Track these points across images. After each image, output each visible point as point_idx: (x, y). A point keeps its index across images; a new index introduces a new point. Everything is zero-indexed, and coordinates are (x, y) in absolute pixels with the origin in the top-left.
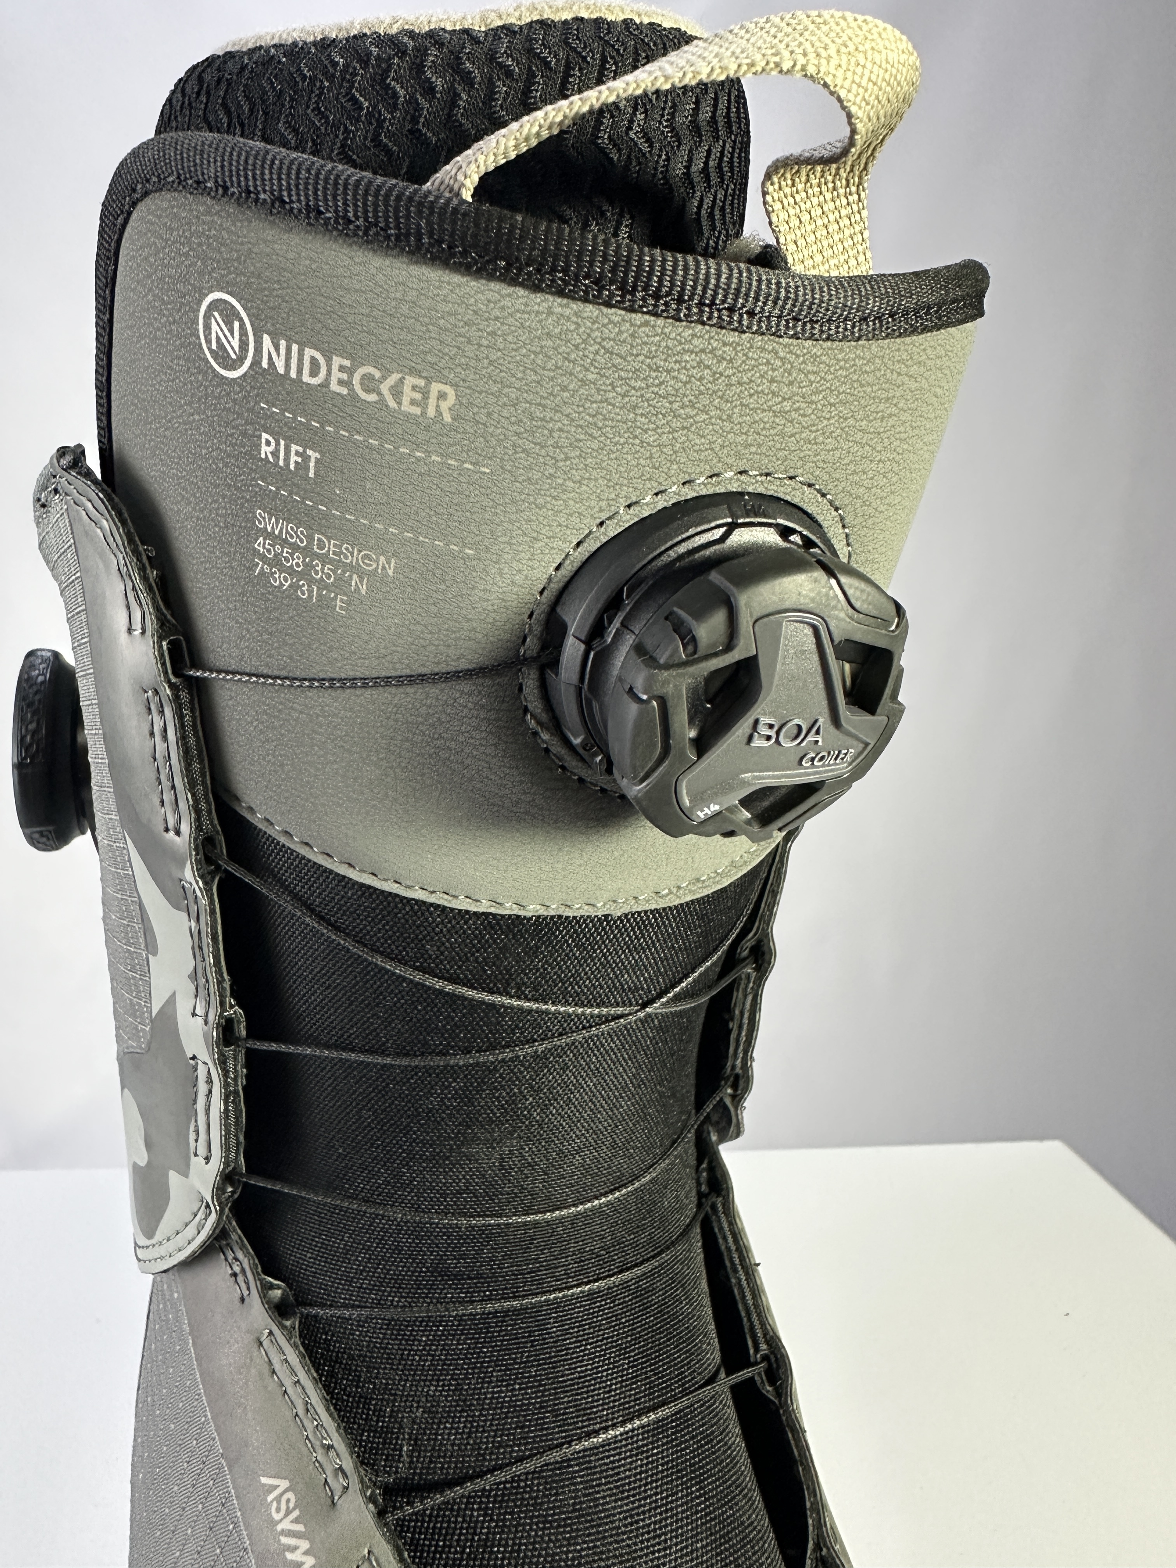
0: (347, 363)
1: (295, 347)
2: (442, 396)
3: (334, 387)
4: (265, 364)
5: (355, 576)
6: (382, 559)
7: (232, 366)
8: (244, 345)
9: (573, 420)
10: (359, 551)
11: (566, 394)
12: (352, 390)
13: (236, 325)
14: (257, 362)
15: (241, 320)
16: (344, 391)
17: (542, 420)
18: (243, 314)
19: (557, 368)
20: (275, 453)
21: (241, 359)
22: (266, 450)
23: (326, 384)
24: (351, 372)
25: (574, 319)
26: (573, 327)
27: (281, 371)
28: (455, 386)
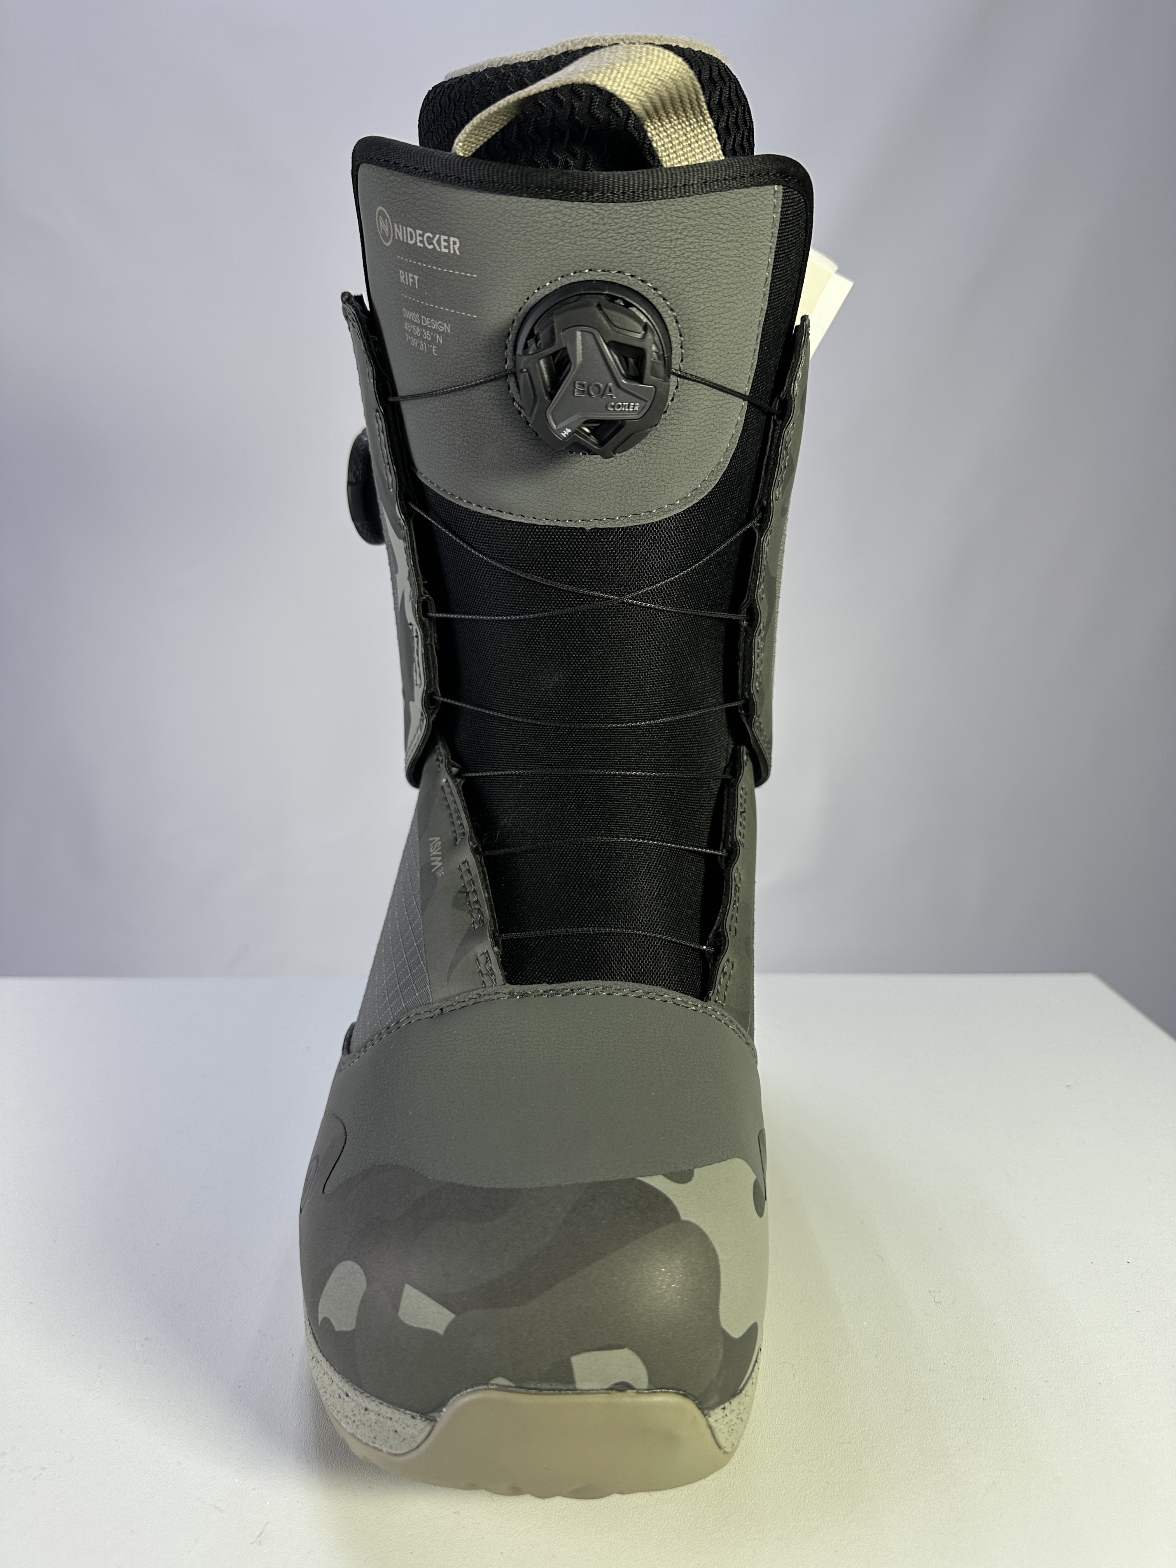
0: (421, 232)
1: (404, 228)
2: (455, 243)
3: (419, 244)
5: (437, 335)
6: (445, 324)
7: (387, 240)
8: (390, 230)
9: (504, 249)
10: (437, 322)
11: (500, 237)
12: (424, 244)
13: (387, 221)
14: (394, 236)
15: (387, 218)
16: (421, 245)
17: (492, 250)
18: (388, 216)
19: (495, 225)
20: (405, 279)
21: (390, 236)
22: (402, 278)
23: (416, 243)
24: (422, 235)
25: (498, 202)
26: (498, 206)
27: (401, 239)
28: (458, 237)
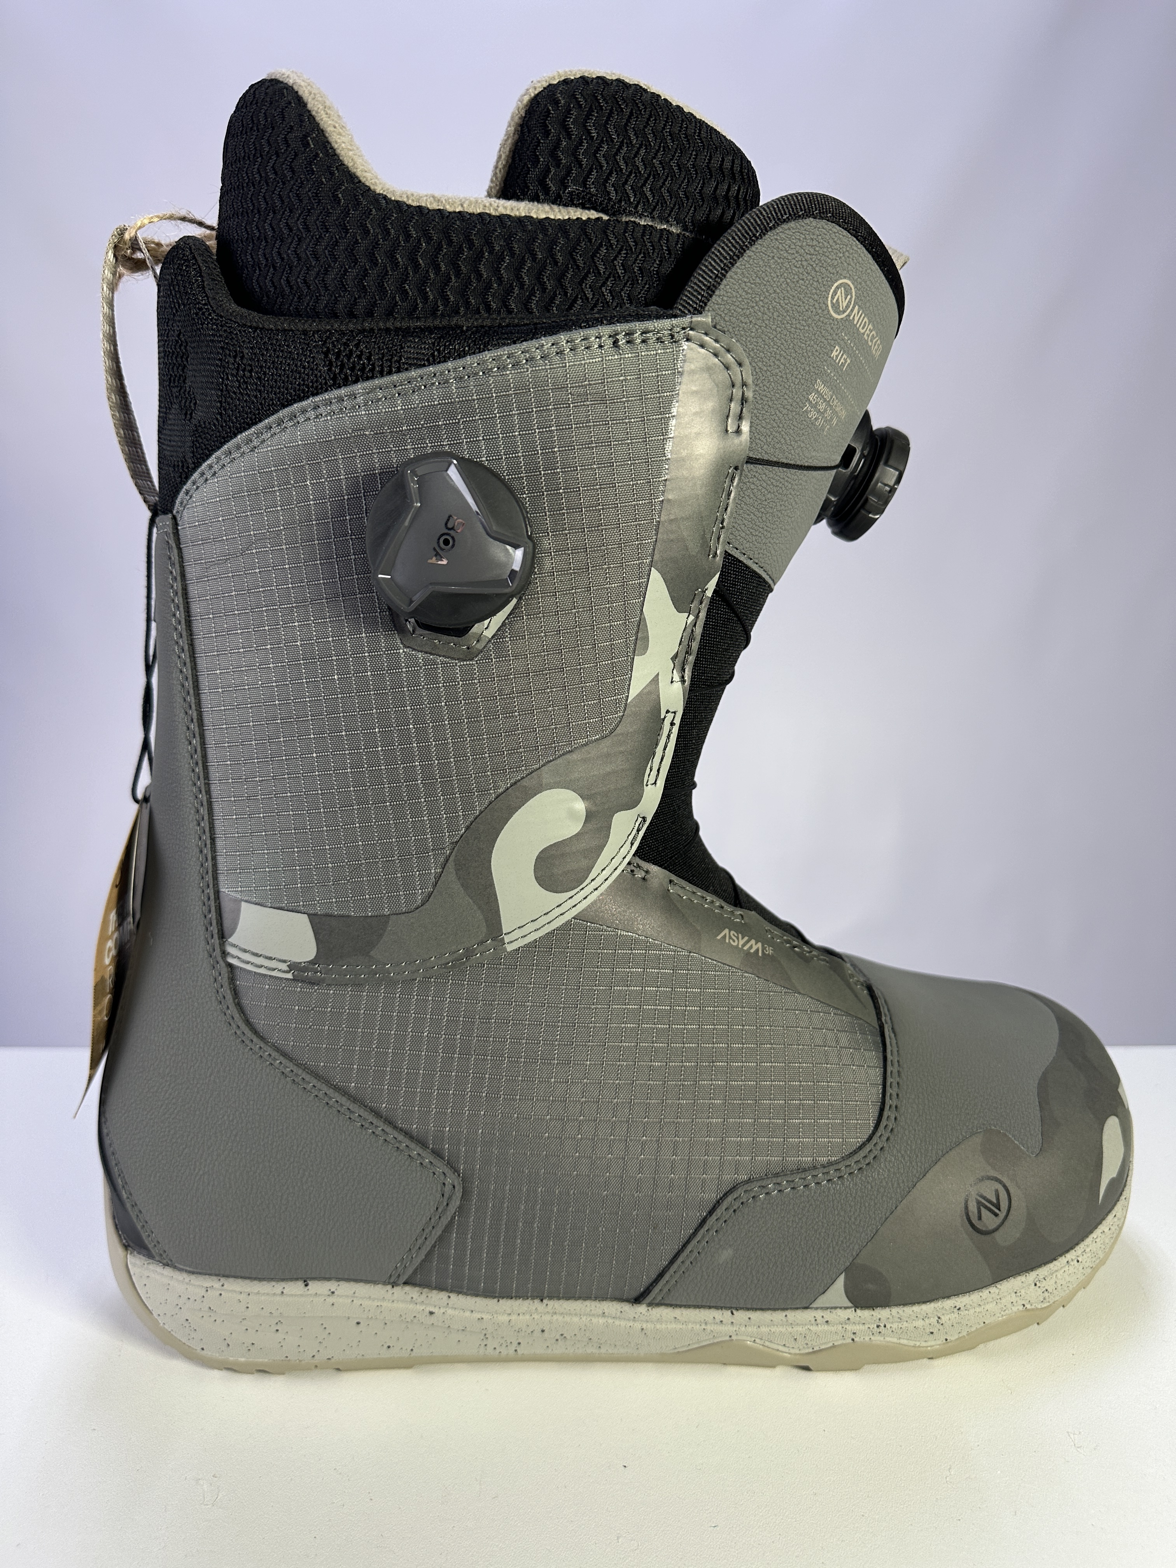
1: (863, 315)
3: (866, 336)
4: (851, 318)
5: (835, 417)
6: (844, 410)
7: (838, 313)
8: (847, 307)
10: (841, 406)
13: (849, 297)
14: (849, 315)
15: (852, 296)
16: (866, 339)
18: (854, 294)
20: (837, 356)
21: (844, 312)
22: (834, 354)
23: (863, 334)
27: (855, 323)
